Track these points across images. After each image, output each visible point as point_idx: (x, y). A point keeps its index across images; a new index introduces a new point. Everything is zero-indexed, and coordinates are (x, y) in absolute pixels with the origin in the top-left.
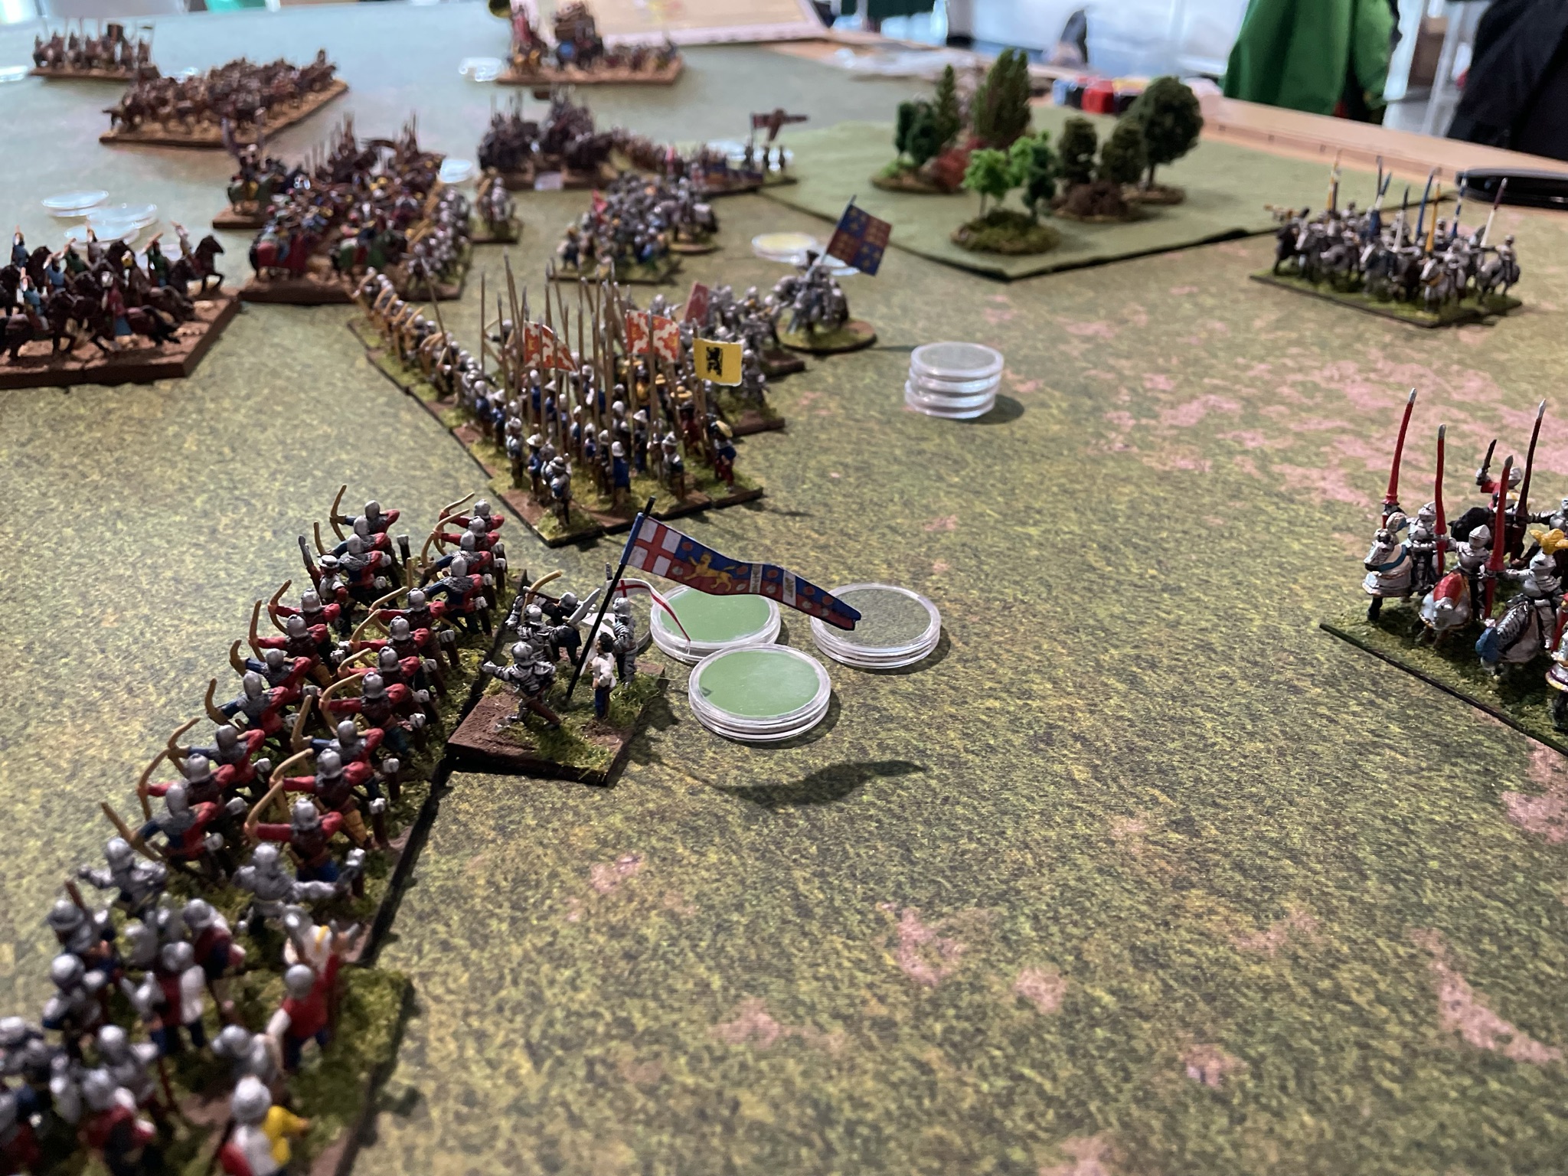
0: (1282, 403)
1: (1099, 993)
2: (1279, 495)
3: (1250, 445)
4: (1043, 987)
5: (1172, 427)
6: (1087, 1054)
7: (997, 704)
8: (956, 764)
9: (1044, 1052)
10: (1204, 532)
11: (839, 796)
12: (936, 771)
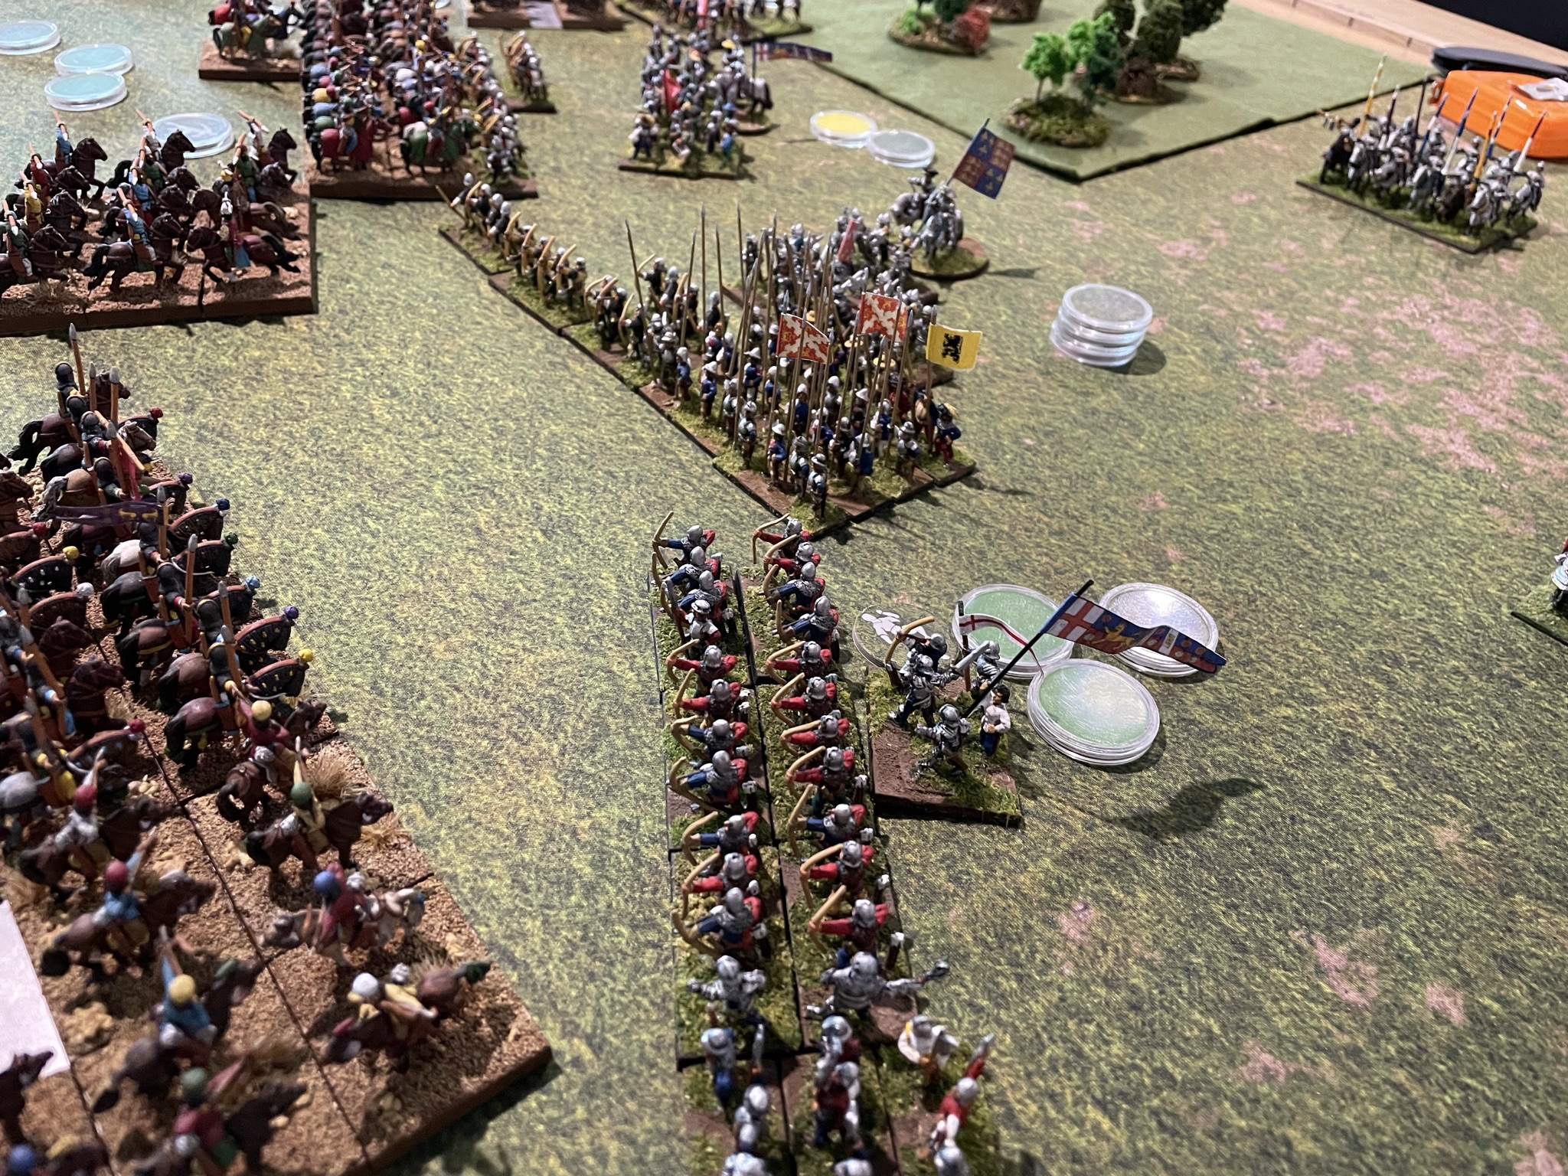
0: (1385, 349)
1: (1487, 1002)
2: (1421, 461)
3: (1378, 401)
4: (1447, 1000)
5: (1303, 378)
6: (1502, 1059)
7: (1290, 712)
8: (1285, 779)
9: (1472, 1061)
10: (1377, 507)
11: (1207, 821)
12: (1272, 789)
